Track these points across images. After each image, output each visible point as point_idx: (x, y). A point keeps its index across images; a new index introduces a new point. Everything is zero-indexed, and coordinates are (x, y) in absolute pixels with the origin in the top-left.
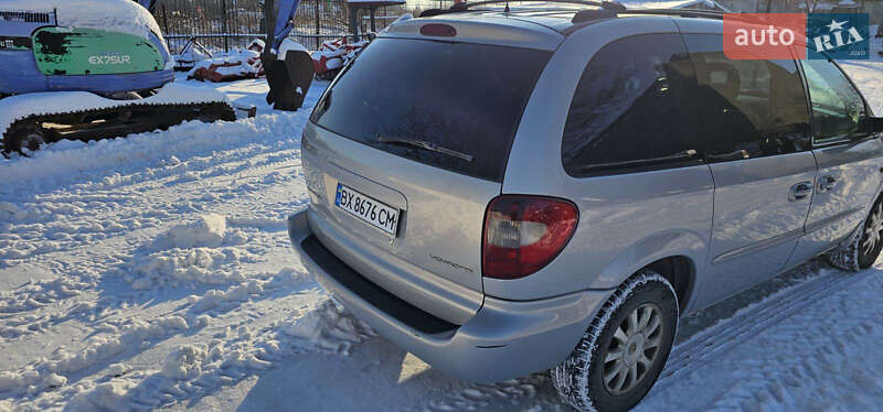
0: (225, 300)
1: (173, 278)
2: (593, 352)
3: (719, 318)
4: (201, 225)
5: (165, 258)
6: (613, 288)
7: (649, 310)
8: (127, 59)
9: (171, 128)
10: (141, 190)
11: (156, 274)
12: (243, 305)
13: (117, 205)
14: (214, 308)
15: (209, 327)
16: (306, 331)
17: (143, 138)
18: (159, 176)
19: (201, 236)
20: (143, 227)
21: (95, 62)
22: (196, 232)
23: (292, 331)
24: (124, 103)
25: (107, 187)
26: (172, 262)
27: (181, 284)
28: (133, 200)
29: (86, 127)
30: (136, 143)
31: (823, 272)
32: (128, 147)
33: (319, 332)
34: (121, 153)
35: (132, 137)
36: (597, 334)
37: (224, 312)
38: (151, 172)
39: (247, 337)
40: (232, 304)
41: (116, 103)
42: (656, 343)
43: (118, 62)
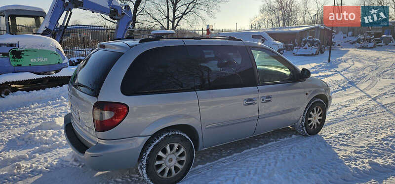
0: (47, 149)
1: (33, 141)
2: (146, 160)
3: (234, 153)
4: (54, 121)
5: (32, 134)
6: (148, 136)
7: (176, 146)
8: (46, 59)
9: (64, 86)
10: (43, 110)
11: (28, 140)
12: (54, 150)
13: (30, 115)
14: (41, 151)
15: (37, 158)
16: (69, 159)
17: (51, 89)
18: (53, 104)
19: (52, 126)
20: (35, 123)
21: (34, 61)
22: (51, 124)
23: (64, 159)
24: (44, 76)
25: (31, 109)
26: (35, 135)
27: (36, 144)
28: (38, 113)
29: (30, 86)
30: (48, 92)
31: (294, 136)
32: (45, 93)
33: (73, 159)
34: (41, 96)
35: (47, 89)
36: (148, 153)
37: (45, 153)
38: (50, 102)
39: (47, 161)
40: (50, 150)
41: (41, 76)
42: (183, 158)
43: (42, 60)
